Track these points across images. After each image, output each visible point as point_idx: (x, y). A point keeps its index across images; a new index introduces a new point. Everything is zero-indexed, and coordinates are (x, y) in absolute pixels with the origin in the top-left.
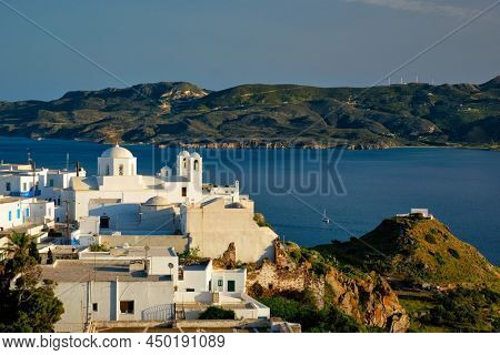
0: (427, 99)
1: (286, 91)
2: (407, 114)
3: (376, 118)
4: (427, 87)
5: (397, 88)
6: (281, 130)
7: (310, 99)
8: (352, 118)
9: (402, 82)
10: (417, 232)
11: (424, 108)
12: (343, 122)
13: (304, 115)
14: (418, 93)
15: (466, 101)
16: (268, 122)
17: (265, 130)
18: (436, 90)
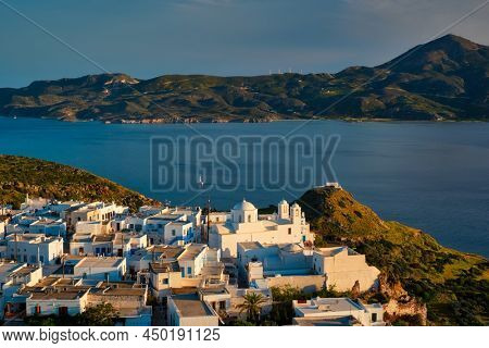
0: (297, 84)
1: (196, 79)
2: (284, 96)
3: (262, 99)
4: (297, 76)
5: (276, 77)
6: (194, 109)
7: (214, 85)
8: (245, 99)
9: (280, 72)
10: (333, 200)
11: (295, 91)
12: (238, 102)
13: (210, 97)
14: (291, 80)
15: (325, 86)
16: (185, 103)
17: (183, 109)
18: (304, 78)
